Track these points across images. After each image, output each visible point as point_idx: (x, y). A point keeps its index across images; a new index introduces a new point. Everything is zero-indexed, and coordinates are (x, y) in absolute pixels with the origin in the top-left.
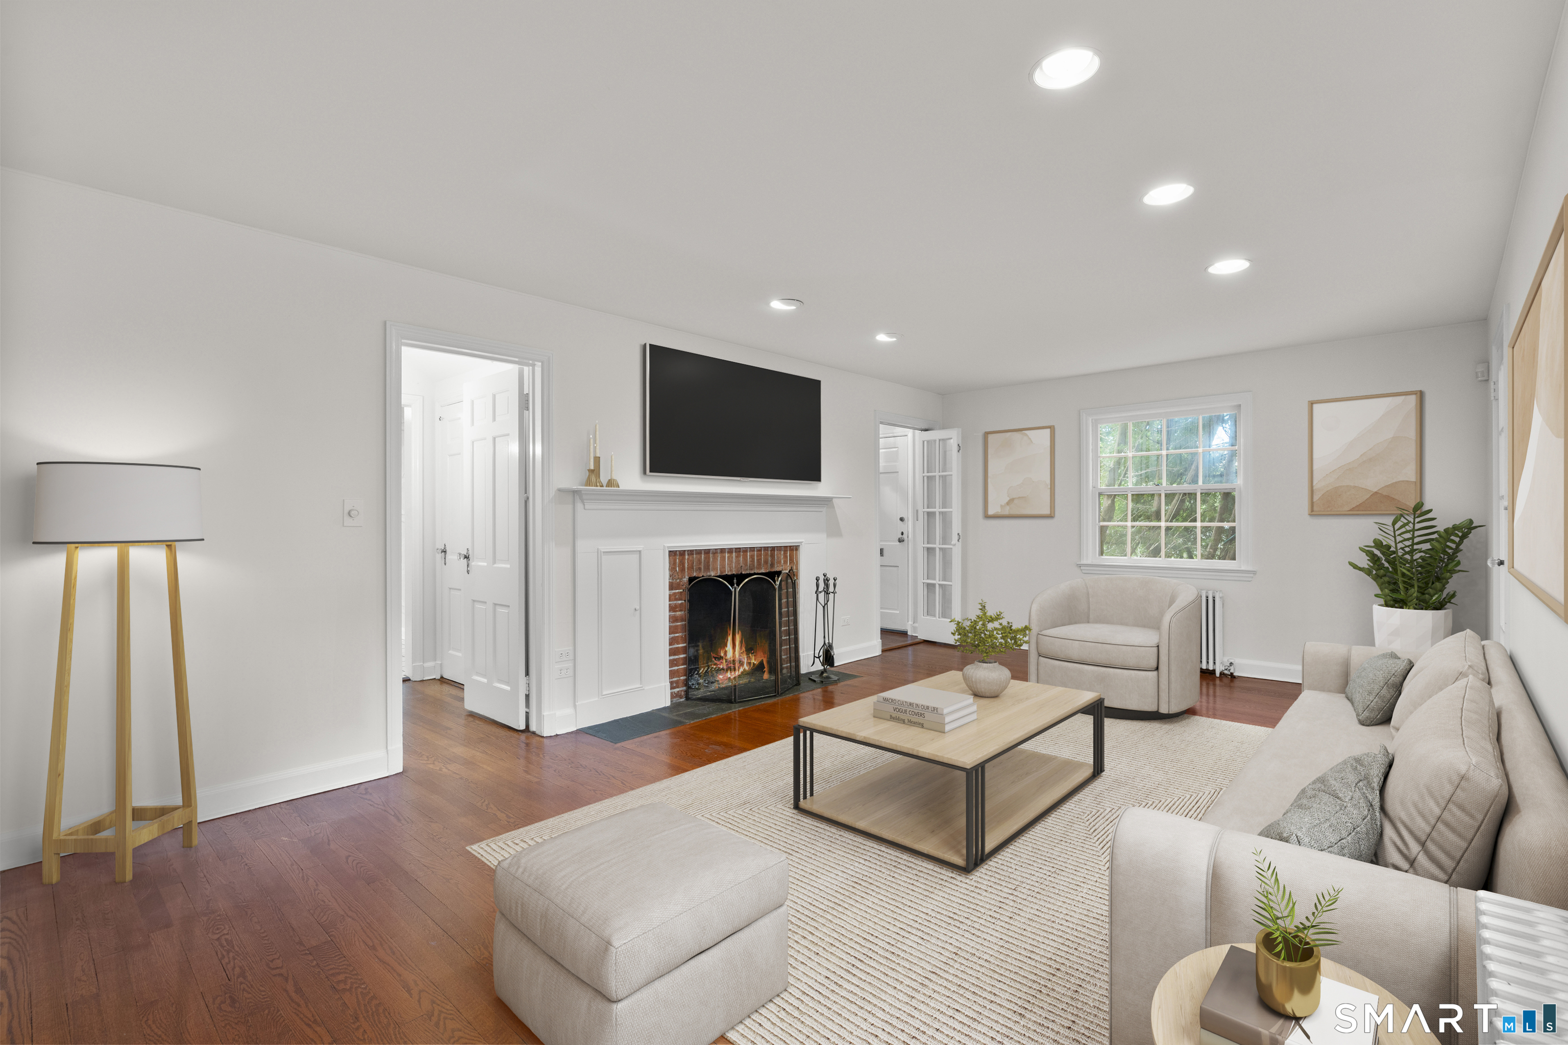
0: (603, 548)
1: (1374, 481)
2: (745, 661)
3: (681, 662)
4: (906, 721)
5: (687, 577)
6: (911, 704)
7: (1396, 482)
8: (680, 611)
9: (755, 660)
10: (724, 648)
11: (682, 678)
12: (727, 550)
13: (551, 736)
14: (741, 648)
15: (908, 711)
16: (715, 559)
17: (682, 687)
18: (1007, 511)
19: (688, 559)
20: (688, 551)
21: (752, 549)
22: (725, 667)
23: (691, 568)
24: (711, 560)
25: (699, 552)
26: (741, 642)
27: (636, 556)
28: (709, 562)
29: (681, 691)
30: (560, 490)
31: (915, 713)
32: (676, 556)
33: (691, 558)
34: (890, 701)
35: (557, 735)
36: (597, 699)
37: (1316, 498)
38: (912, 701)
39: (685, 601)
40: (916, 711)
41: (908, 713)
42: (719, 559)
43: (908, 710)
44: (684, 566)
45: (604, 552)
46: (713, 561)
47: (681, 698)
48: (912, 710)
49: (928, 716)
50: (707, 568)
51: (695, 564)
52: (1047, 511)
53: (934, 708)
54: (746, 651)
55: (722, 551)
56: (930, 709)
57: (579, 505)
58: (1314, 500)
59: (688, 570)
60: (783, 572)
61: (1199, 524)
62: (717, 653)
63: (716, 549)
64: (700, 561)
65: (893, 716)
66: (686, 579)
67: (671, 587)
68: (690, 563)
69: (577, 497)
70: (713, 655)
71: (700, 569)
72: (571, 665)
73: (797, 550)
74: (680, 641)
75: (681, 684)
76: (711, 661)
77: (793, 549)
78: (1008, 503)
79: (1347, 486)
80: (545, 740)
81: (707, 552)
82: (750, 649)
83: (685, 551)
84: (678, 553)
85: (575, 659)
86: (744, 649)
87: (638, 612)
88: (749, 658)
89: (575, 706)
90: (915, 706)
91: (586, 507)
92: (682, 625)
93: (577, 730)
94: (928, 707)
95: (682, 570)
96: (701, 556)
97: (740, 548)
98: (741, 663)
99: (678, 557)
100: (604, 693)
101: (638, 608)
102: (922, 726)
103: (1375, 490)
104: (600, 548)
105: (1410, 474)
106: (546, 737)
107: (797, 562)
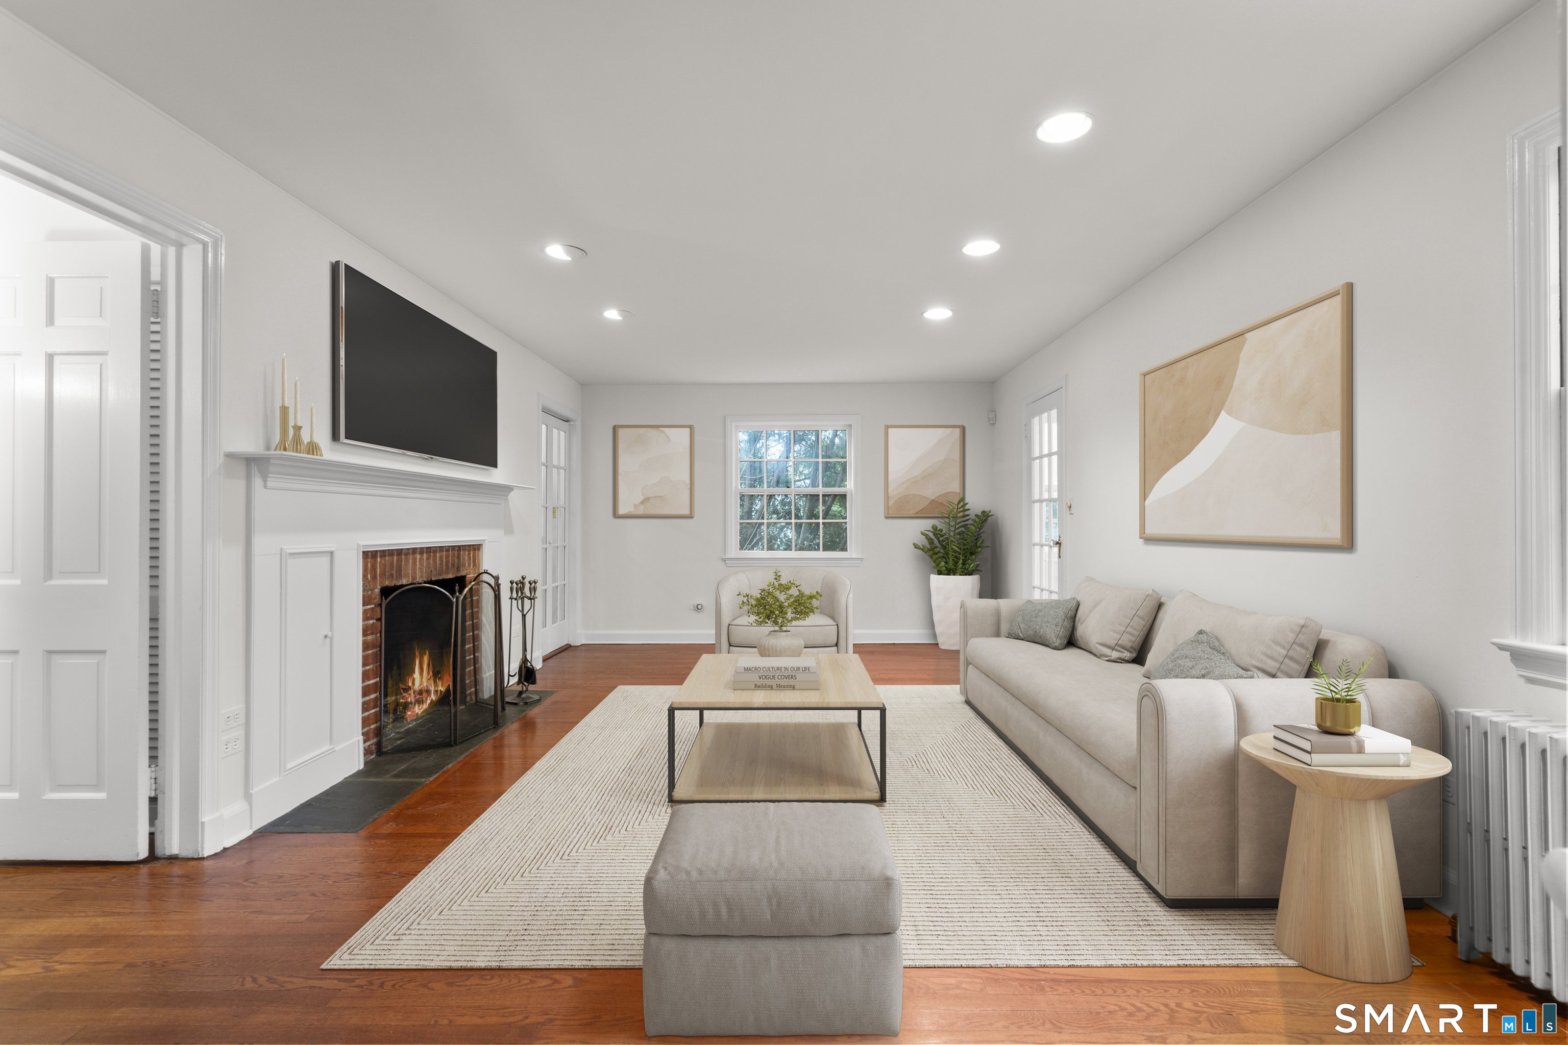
0: (290, 548)
1: (932, 492)
2: (432, 689)
3: (372, 705)
4: (775, 687)
5: (379, 587)
6: (778, 669)
7: (947, 493)
8: (372, 634)
9: (442, 687)
10: (412, 675)
11: (372, 727)
12: (418, 550)
13: (216, 854)
14: (428, 673)
15: (776, 677)
16: (407, 561)
17: (373, 739)
18: (641, 511)
19: (380, 562)
20: (381, 551)
21: (441, 548)
22: (413, 700)
23: (383, 574)
24: (403, 563)
25: (391, 553)
26: (428, 665)
27: (326, 560)
28: (400, 567)
29: (372, 744)
30: (230, 456)
31: (784, 676)
32: (369, 556)
33: (383, 561)
34: (753, 669)
35: (225, 849)
36: (277, 779)
37: (891, 503)
38: (779, 666)
39: (380, 620)
40: (786, 675)
41: (776, 678)
42: (411, 561)
43: (777, 675)
44: (376, 572)
45: (290, 554)
46: (405, 564)
47: (372, 754)
48: (781, 674)
49: (800, 676)
50: (399, 575)
51: (387, 570)
52: (686, 512)
53: (806, 668)
54: (433, 675)
55: (414, 550)
56: (801, 670)
57: (257, 482)
58: (890, 505)
59: (380, 577)
60: (468, 576)
61: (821, 521)
62: (406, 682)
63: (408, 549)
64: (392, 564)
65: (759, 684)
66: (377, 591)
67: (365, 603)
68: (382, 567)
69: (255, 470)
70: (402, 686)
71: (392, 575)
72: (241, 732)
73: (479, 549)
74: (371, 676)
75: (371, 735)
76: (401, 694)
77: (476, 548)
78: (642, 503)
79: (913, 495)
80: (206, 863)
81: (399, 552)
82: (437, 674)
83: (377, 551)
84: (370, 554)
85: (248, 724)
86: (431, 673)
87: (328, 640)
88: (436, 684)
89: (248, 797)
90: (783, 670)
91: (269, 484)
92: (373, 653)
93: (255, 833)
94: (798, 669)
95: (374, 577)
96: (394, 558)
97: (430, 548)
98: (428, 692)
99: (369, 560)
100: (289, 766)
101: (330, 634)
102: (793, 688)
103: (933, 498)
104: (284, 547)
105: (955, 487)
106: (208, 857)
107: (479, 564)
